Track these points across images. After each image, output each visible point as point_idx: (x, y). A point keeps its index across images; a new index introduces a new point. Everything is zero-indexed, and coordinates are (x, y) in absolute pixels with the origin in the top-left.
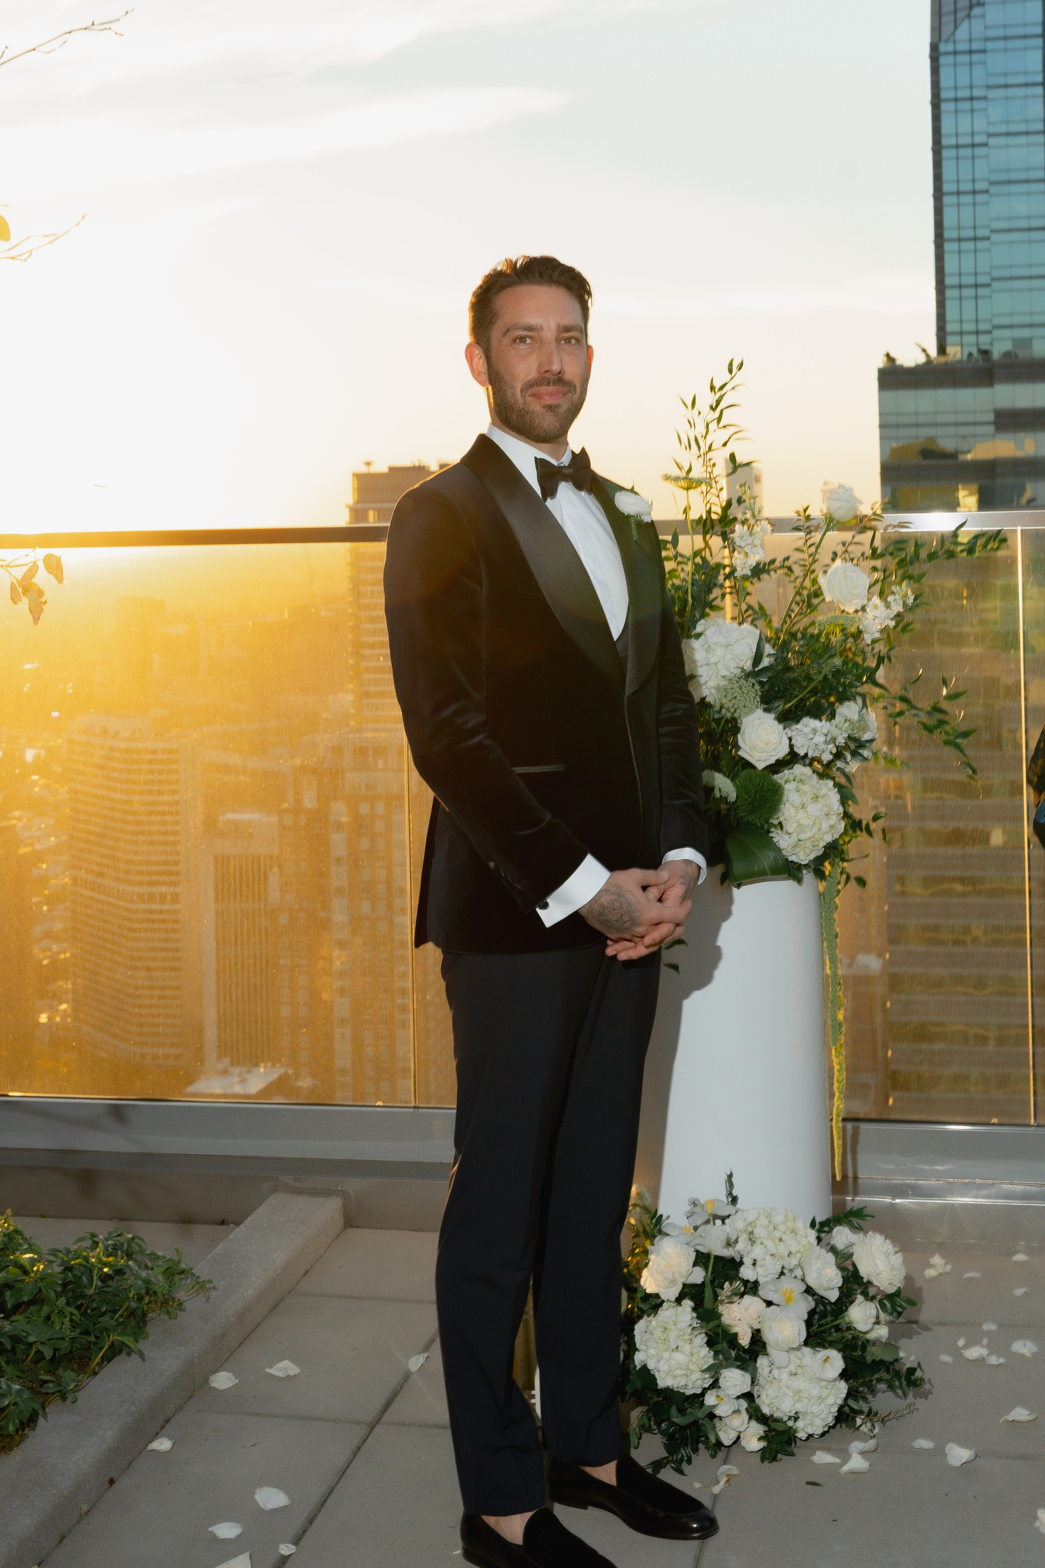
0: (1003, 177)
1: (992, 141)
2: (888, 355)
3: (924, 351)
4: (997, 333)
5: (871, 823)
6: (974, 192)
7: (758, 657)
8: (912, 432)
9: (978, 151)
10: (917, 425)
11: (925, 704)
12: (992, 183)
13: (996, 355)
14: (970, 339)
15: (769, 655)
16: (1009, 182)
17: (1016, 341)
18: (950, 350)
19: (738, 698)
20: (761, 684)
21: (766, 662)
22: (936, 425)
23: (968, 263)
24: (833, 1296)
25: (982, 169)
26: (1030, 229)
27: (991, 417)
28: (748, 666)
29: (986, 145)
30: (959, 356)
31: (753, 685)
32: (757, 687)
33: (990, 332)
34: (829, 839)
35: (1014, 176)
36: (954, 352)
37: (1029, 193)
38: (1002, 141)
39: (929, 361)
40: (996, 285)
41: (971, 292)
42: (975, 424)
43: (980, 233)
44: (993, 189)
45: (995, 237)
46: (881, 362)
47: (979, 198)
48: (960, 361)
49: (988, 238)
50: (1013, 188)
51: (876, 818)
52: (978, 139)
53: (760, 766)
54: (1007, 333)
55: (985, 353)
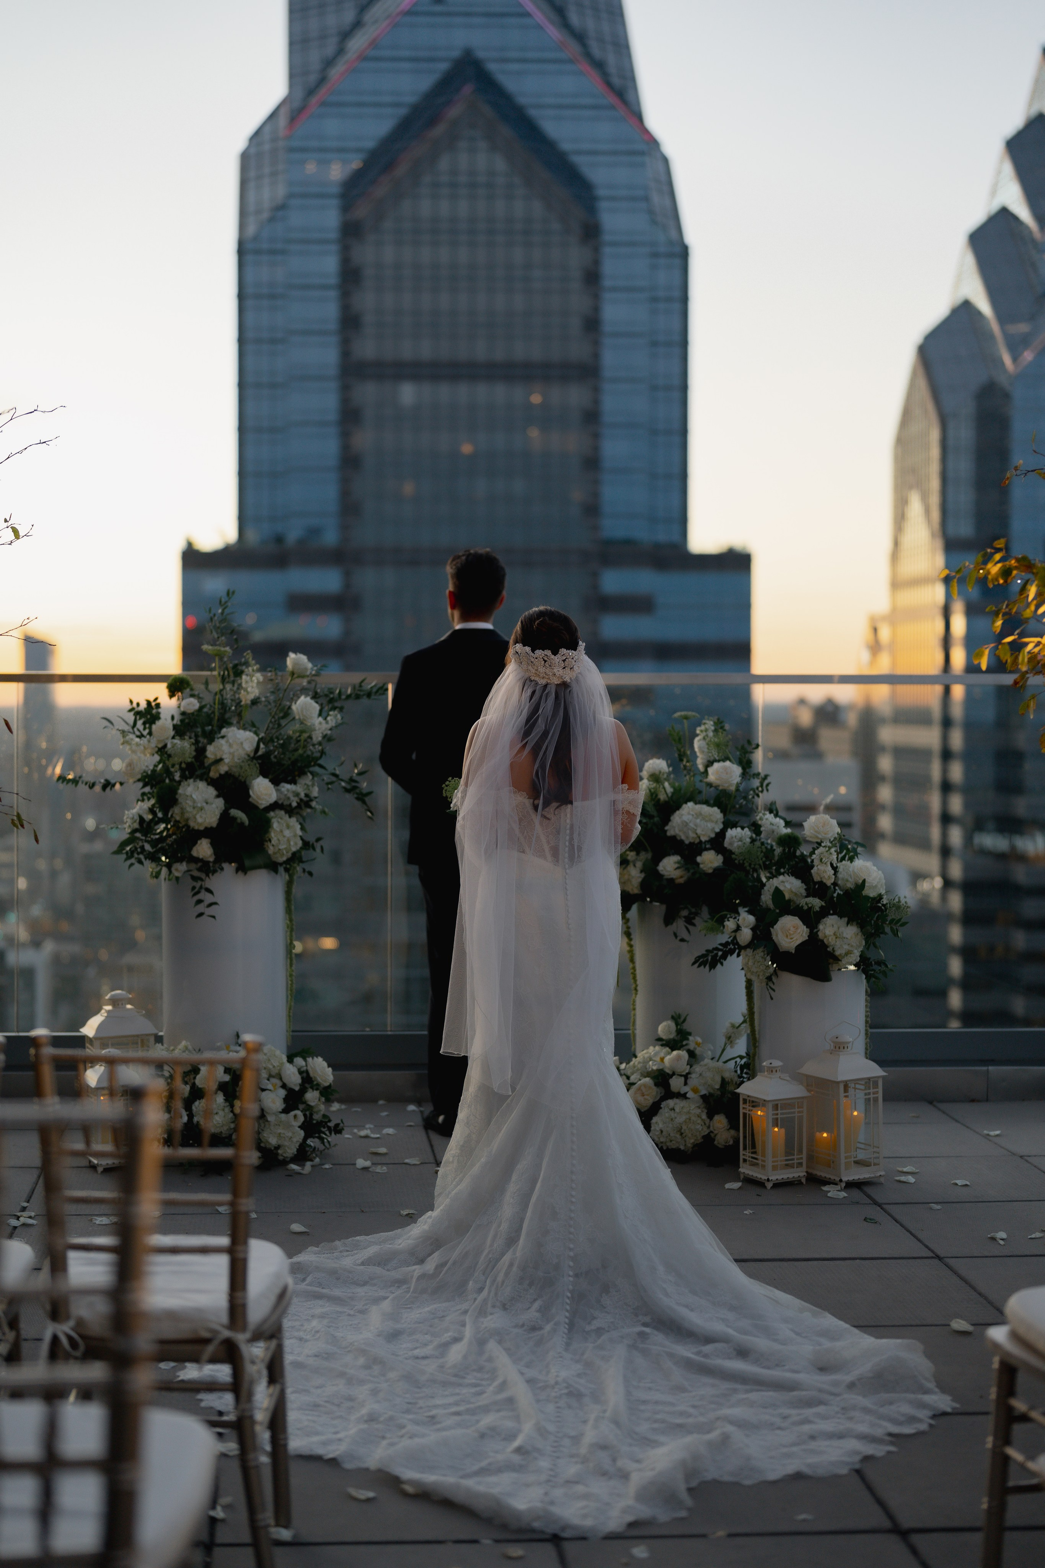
0: (300, 373)
1: (291, 338)
2: (188, 541)
4: (291, 520)
5: (315, 844)
7: (257, 749)
9: (278, 347)
11: (346, 777)
12: (291, 378)
13: (290, 541)
14: (266, 524)
15: (262, 748)
17: (307, 529)
18: (251, 535)
19: (248, 770)
20: (259, 763)
21: (260, 753)
23: (267, 454)
24: (297, 1088)
25: (281, 363)
26: (321, 424)
27: (283, 600)
28: (252, 755)
29: (285, 341)
30: (257, 540)
31: (255, 764)
32: (258, 765)
33: (284, 519)
34: (294, 849)
35: (312, 372)
36: (254, 536)
37: (322, 390)
38: (300, 338)
39: (229, 546)
41: (268, 480)
42: (269, 605)
43: (279, 424)
44: (291, 384)
45: (293, 430)
46: (182, 547)
47: (278, 391)
48: (257, 546)
49: (284, 430)
50: (311, 384)
51: (318, 840)
52: (279, 335)
53: (262, 807)
54: (299, 521)
55: (280, 539)
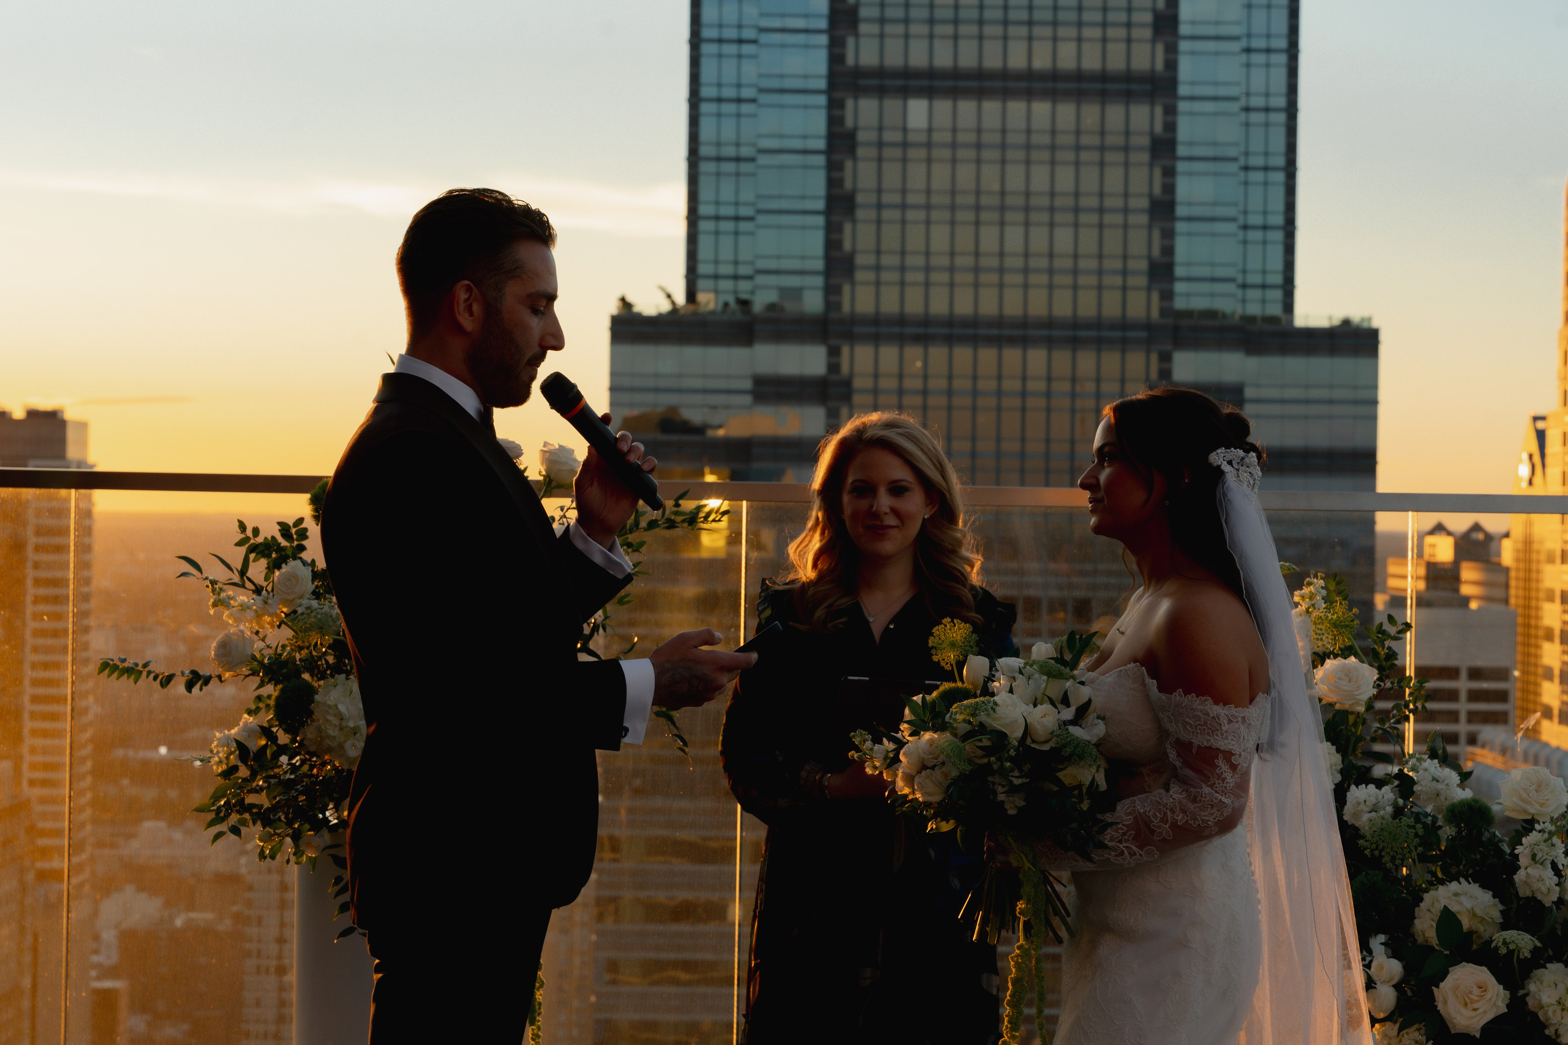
0: (775, 84)
1: (764, 38)
2: (623, 300)
3: (669, 296)
4: (760, 280)
6: (739, 100)
8: (649, 398)
9: (747, 49)
10: (657, 390)
12: (762, 91)
13: (758, 307)
14: (726, 285)
16: (782, 91)
17: (784, 291)
18: (702, 297)
22: (680, 391)
23: (727, 191)
25: (750, 71)
26: (805, 152)
27: (748, 385)
29: (754, 42)
30: (711, 306)
33: (750, 278)
35: (789, 84)
36: (707, 299)
37: (806, 107)
38: (777, 38)
39: (675, 310)
40: (761, 219)
41: (728, 226)
42: (729, 392)
43: (745, 151)
44: (764, 98)
45: (763, 160)
46: (613, 308)
47: (746, 108)
48: (713, 313)
49: (752, 160)
50: (788, 99)
52: (748, 34)
54: (772, 280)
55: (744, 304)
